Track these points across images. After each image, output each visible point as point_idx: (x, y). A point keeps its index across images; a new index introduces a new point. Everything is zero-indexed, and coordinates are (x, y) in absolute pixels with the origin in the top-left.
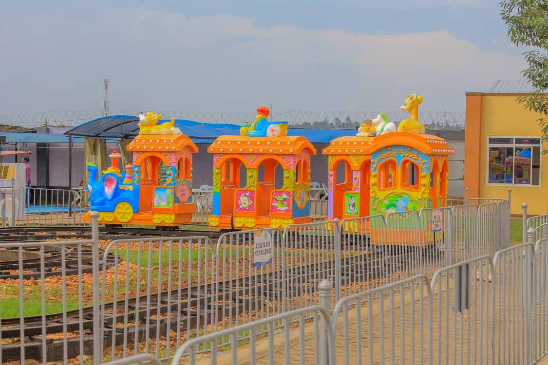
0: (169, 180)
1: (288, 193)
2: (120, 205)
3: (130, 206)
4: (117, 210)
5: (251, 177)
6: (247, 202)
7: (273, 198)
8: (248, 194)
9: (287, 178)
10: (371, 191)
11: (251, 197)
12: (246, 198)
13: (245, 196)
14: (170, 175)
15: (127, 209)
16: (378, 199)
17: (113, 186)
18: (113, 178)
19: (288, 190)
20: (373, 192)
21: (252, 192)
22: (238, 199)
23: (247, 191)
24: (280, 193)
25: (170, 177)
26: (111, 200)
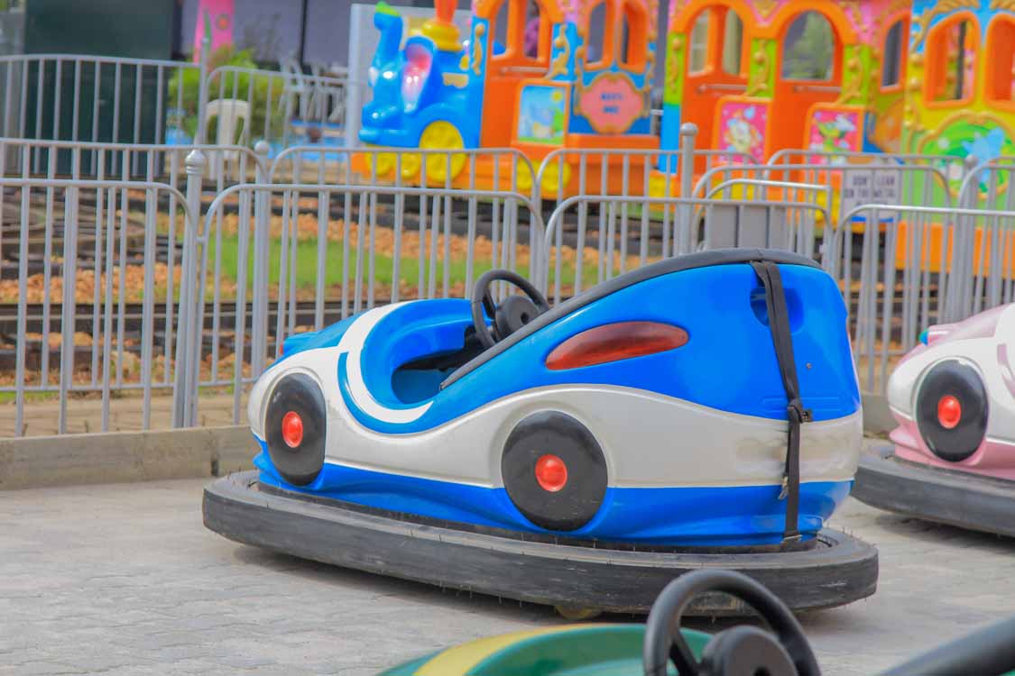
0: (559, 63)
1: (853, 116)
2: (434, 130)
3: (459, 134)
4: (428, 145)
5: (761, 62)
6: (747, 138)
7: (815, 130)
8: (750, 113)
9: (854, 69)
10: (907, 108)
11: (757, 123)
12: (744, 126)
13: (744, 119)
14: (561, 48)
15: (451, 142)
16: (922, 132)
17: (425, 74)
18: (425, 51)
19: (852, 106)
20: (911, 112)
21: (760, 108)
22: (724, 128)
23: (746, 105)
24: (831, 115)
25: (561, 53)
26: (414, 115)
